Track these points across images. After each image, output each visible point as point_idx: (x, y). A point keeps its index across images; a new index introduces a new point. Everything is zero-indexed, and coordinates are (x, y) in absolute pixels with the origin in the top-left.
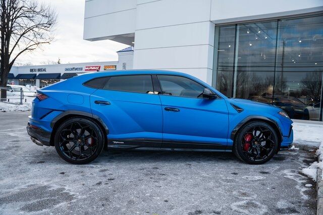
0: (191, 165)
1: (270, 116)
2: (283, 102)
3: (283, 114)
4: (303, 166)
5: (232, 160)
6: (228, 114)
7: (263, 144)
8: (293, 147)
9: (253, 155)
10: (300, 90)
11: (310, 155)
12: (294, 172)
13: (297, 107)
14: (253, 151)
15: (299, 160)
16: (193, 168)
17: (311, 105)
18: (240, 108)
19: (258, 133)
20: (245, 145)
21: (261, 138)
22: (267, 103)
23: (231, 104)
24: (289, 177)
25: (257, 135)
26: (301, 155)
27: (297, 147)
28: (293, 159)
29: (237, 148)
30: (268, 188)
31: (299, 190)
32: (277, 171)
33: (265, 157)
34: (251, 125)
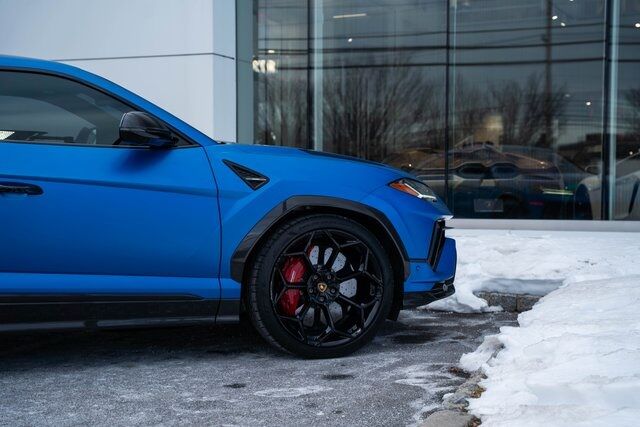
6: (218, 195)
7: (348, 288)
9: (318, 328)
12: (435, 368)
14: (317, 316)
18: (258, 176)
23: (227, 162)
24: (411, 381)
27: (496, 304)
28: (462, 338)
29: (258, 307)
30: (321, 413)
31: (414, 411)
32: (384, 369)
33: (354, 331)
34: (300, 229)
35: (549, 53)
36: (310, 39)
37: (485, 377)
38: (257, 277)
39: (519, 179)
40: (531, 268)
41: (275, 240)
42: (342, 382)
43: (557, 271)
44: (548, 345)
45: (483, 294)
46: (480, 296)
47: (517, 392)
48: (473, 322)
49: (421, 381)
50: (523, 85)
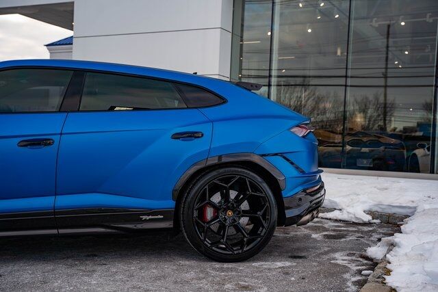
12: (352, 255)
24: (340, 262)
26: (381, 230)
27: (377, 219)
28: (362, 237)
30: (293, 279)
31: (347, 280)
32: (322, 254)
35: (386, 81)
36: (270, 70)
37: (390, 263)
39: (382, 148)
40: (397, 199)
42: (301, 260)
43: (413, 202)
44: (427, 246)
45: (370, 212)
46: (368, 214)
47: (414, 274)
48: (366, 229)
49: (345, 262)
50: (371, 98)
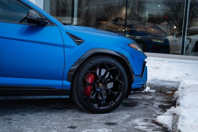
0: (10, 119)
1: (118, 49)
2: (138, 30)
3: (135, 46)
4: (158, 112)
5: (70, 109)
6: (64, 46)
7: (110, 85)
8: (147, 89)
9: (97, 101)
10: (161, 13)
11: (168, 99)
12: (146, 120)
13: (156, 37)
14: (97, 96)
15: (155, 106)
16: (14, 122)
17: (172, 34)
18: (80, 40)
19: (103, 71)
20: (87, 88)
21: (107, 78)
22: (115, 32)
23: (67, 33)
24: (141, 128)
25: (102, 74)
26: (158, 98)
27: (153, 89)
28: (147, 105)
29: (76, 92)
33: (112, 103)
34: (95, 62)
38: (77, 81)
40: (167, 76)
41: (84, 66)
42: (114, 127)
43: (177, 78)
48: (147, 97)
